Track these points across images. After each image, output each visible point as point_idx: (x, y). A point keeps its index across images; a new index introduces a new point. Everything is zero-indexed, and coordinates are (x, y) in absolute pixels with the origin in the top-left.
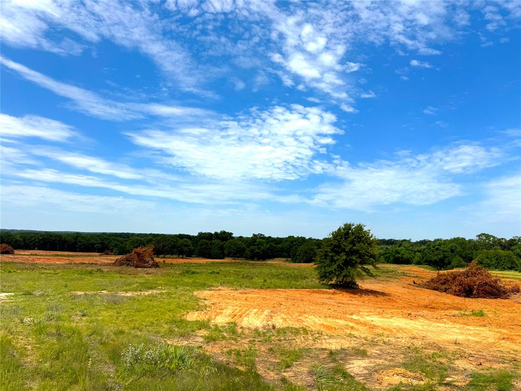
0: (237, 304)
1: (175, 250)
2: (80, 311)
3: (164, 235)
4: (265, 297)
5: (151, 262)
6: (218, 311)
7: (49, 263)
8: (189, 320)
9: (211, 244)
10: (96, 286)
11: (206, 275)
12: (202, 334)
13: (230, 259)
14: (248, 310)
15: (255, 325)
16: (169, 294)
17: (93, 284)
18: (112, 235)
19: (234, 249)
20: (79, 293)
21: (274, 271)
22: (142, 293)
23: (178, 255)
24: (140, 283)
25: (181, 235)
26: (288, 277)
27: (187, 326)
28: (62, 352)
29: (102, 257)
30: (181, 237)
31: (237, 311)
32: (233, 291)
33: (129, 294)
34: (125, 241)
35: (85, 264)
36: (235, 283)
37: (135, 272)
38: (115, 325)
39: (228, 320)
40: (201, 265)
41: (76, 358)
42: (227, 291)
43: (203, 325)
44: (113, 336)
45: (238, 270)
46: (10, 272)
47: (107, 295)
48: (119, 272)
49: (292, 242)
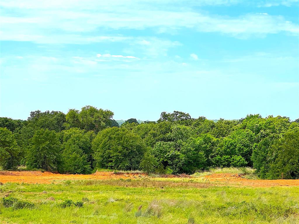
9: (61, 138)
13: (108, 172)
19: (116, 150)
21: (212, 198)
26: (246, 212)
40: (39, 188)
45: (126, 197)
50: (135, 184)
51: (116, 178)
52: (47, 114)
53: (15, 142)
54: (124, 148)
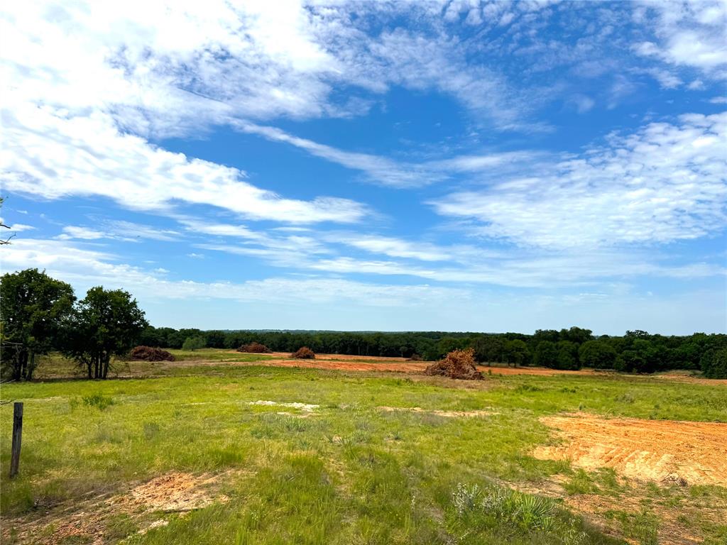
0: (611, 440)
1: (503, 355)
2: (393, 433)
3: (486, 334)
4: (660, 433)
5: (472, 372)
6: (581, 449)
7: (351, 369)
8: (539, 458)
9: (557, 347)
10: (407, 401)
11: (555, 394)
12: (560, 482)
13: (590, 370)
14: (631, 452)
15: (648, 476)
16: (503, 418)
17: (403, 398)
18: (420, 335)
19: (595, 355)
20: (389, 409)
21: (671, 391)
22: (466, 414)
23: (509, 363)
24: (462, 400)
25: (511, 334)
26: (699, 403)
27: (535, 466)
28: (378, 485)
29: (409, 364)
30: (511, 337)
31: (614, 451)
32: (601, 421)
33: (449, 414)
34: (437, 342)
35: (390, 371)
36: (604, 408)
37: (453, 384)
38: (437, 455)
39: (600, 463)
40: (545, 379)
41: (395, 495)
42: (593, 420)
43: (562, 468)
44: (436, 470)
45: (605, 388)
46: (313, 380)
47: (422, 414)
48: (433, 384)
49: (702, 344)
50: (611, 378)
51: (596, 374)
52: (546, 332)
53: (527, 349)
54: (600, 354)
